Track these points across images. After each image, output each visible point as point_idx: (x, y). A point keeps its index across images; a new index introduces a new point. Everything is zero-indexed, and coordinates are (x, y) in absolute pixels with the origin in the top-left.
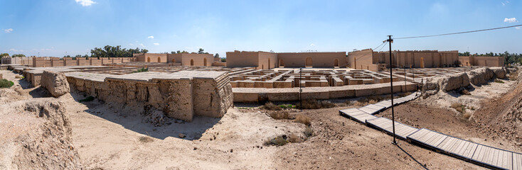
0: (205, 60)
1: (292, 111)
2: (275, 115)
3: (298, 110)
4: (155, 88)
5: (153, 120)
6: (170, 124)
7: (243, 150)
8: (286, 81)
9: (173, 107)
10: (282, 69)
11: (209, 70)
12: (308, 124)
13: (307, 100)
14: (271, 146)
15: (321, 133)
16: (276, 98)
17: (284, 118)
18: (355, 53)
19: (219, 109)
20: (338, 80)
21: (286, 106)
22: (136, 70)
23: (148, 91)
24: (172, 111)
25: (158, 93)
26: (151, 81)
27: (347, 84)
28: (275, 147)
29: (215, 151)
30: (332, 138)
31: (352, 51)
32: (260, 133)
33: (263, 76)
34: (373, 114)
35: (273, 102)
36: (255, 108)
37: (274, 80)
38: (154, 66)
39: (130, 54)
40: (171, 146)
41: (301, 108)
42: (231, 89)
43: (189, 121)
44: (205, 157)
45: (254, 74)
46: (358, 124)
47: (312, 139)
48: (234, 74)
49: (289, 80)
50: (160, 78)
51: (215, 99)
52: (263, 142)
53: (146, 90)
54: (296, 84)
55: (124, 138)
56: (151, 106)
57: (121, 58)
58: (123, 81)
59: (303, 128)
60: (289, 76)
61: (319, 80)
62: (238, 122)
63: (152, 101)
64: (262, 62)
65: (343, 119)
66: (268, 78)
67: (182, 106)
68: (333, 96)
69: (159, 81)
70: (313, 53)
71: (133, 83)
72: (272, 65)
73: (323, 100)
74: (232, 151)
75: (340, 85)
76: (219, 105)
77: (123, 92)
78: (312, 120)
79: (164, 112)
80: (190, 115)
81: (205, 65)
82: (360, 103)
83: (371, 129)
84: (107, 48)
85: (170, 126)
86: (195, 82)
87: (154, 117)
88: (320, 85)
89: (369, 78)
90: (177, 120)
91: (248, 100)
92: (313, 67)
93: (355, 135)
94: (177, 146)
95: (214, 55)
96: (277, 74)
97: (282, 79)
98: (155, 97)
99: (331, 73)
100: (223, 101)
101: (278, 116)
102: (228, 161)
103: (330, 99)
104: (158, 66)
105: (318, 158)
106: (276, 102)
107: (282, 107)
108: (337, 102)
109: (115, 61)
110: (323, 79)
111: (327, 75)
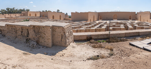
0: (60, 16)
1: (104, 44)
2: (95, 46)
3: (107, 43)
4: (32, 30)
5: (30, 46)
6: (40, 48)
7: (77, 61)
8: (102, 28)
9: (41, 40)
10: (100, 21)
11: (62, 22)
12: (112, 50)
13: (112, 38)
14: (90, 60)
15: (118, 54)
16: (96, 37)
17: (99, 47)
18: (141, 13)
19: (66, 43)
20: (130, 27)
21: (101, 41)
22: (23, 20)
23: (28, 32)
24: (41, 42)
25: (33, 33)
26: (30, 26)
27: (135, 29)
28: (93, 60)
29: (62, 61)
30: (124, 56)
31: (139, 12)
32: (86, 55)
33: (90, 26)
34: (148, 44)
35: (94, 39)
36: (85, 43)
37: (96, 27)
38: (33, 18)
39: (20, 12)
40: (40, 57)
41: (109, 42)
42: (72, 33)
43: (50, 48)
44: (57, 62)
45: (86, 24)
46: (139, 49)
47: (113, 57)
48: (75, 25)
49: (103, 27)
50: (35, 25)
51: (63, 37)
52: (87, 58)
53: (27, 31)
54: (107, 29)
55: (14, 52)
56: (30, 39)
57: (15, 14)
58: (15, 26)
59: (109, 51)
60: (104, 25)
61: (120, 27)
62: (75, 50)
63: (30, 36)
64: (90, 18)
65: (131, 47)
66: (93, 27)
67: (46, 40)
68: (127, 35)
69: (34, 26)
70: (118, 12)
71: (20, 27)
72: (95, 19)
73: (121, 37)
74: (71, 61)
75: (131, 29)
76: (66, 41)
77: (15, 32)
78: (114, 48)
79: (37, 42)
80: (50, 44)
81: (60, 19)
82: (141, 39)
83: (146, 51)
84: (8, 9)
85: (40, 49)
86: (53, 28)
87: (31, 44)
88: (120, 29)
89: (147, 26)
90: (43, 47)
91: (81, 39)
92: (118, 20)
93: (136, 54)
94: (43, 57)
95: (65, 14)
96: (97, 24)
97: (100, 27)
98: (32, 35)
99: (127, 23)
100: (68, 39)
101: (96, 46)
102: (69, 65)
103: (125, 37)
104: (35, 19)
105: (115, 65)
106: (96, 39)
107: (99, 42)
108: (129, 38)
109: (12, 16)
110: (122, 26)
111: (125, 24)
